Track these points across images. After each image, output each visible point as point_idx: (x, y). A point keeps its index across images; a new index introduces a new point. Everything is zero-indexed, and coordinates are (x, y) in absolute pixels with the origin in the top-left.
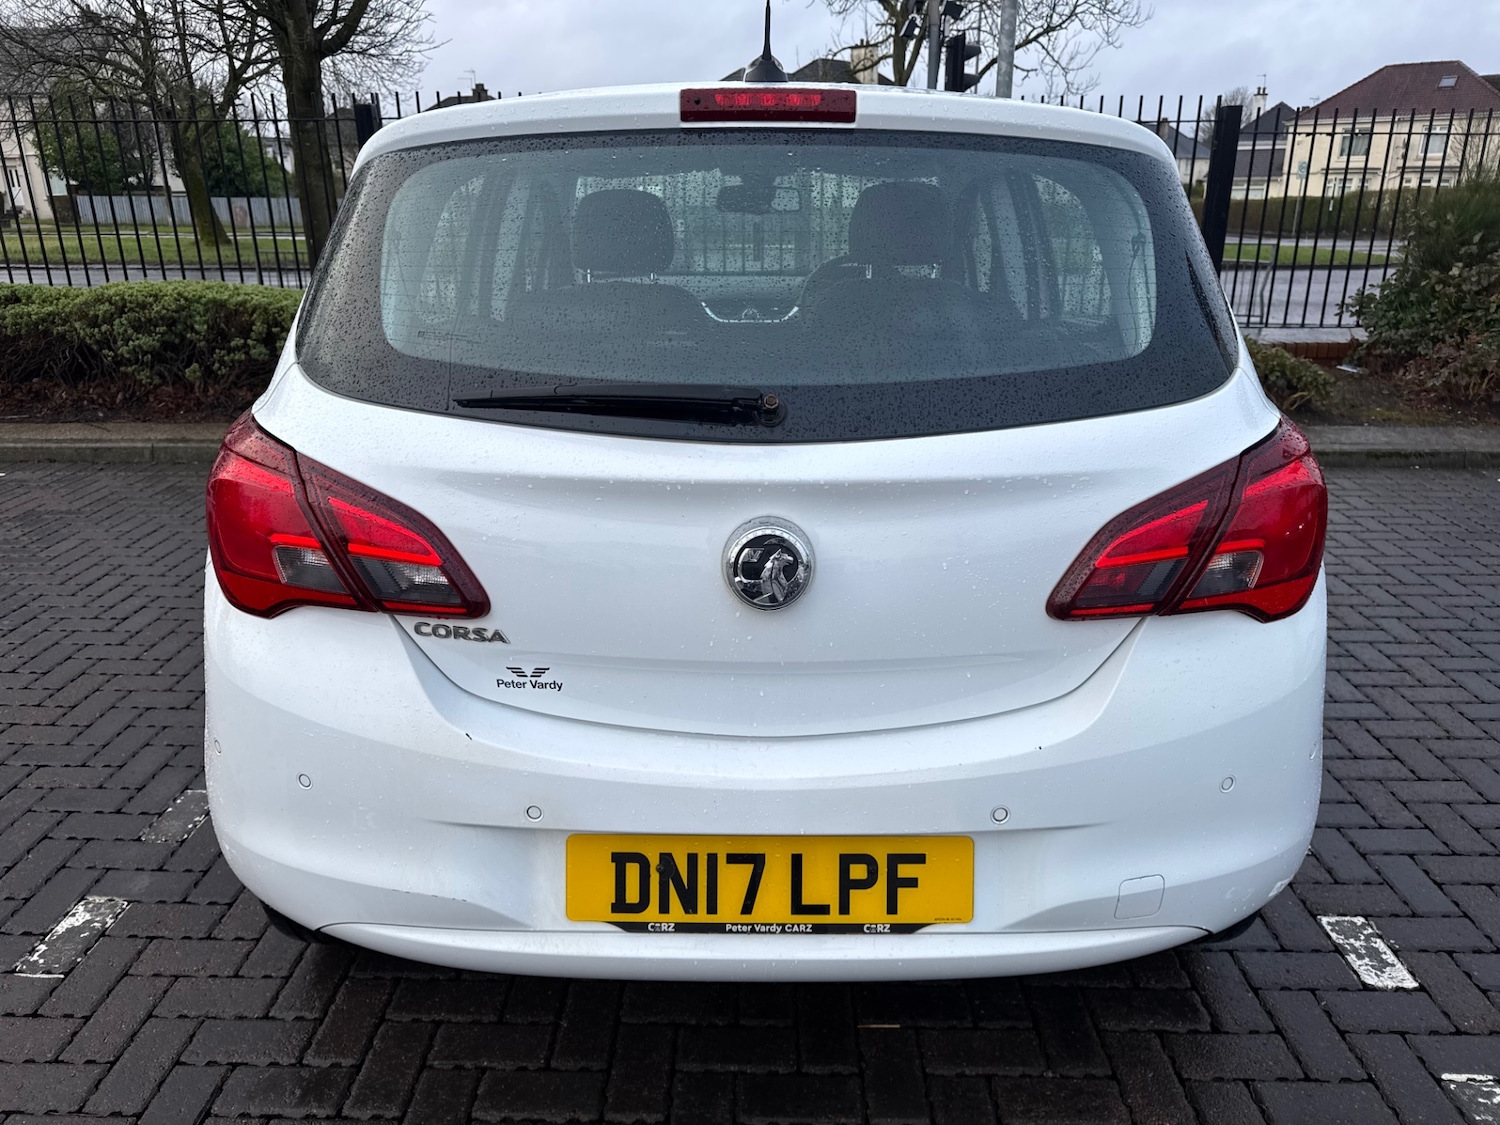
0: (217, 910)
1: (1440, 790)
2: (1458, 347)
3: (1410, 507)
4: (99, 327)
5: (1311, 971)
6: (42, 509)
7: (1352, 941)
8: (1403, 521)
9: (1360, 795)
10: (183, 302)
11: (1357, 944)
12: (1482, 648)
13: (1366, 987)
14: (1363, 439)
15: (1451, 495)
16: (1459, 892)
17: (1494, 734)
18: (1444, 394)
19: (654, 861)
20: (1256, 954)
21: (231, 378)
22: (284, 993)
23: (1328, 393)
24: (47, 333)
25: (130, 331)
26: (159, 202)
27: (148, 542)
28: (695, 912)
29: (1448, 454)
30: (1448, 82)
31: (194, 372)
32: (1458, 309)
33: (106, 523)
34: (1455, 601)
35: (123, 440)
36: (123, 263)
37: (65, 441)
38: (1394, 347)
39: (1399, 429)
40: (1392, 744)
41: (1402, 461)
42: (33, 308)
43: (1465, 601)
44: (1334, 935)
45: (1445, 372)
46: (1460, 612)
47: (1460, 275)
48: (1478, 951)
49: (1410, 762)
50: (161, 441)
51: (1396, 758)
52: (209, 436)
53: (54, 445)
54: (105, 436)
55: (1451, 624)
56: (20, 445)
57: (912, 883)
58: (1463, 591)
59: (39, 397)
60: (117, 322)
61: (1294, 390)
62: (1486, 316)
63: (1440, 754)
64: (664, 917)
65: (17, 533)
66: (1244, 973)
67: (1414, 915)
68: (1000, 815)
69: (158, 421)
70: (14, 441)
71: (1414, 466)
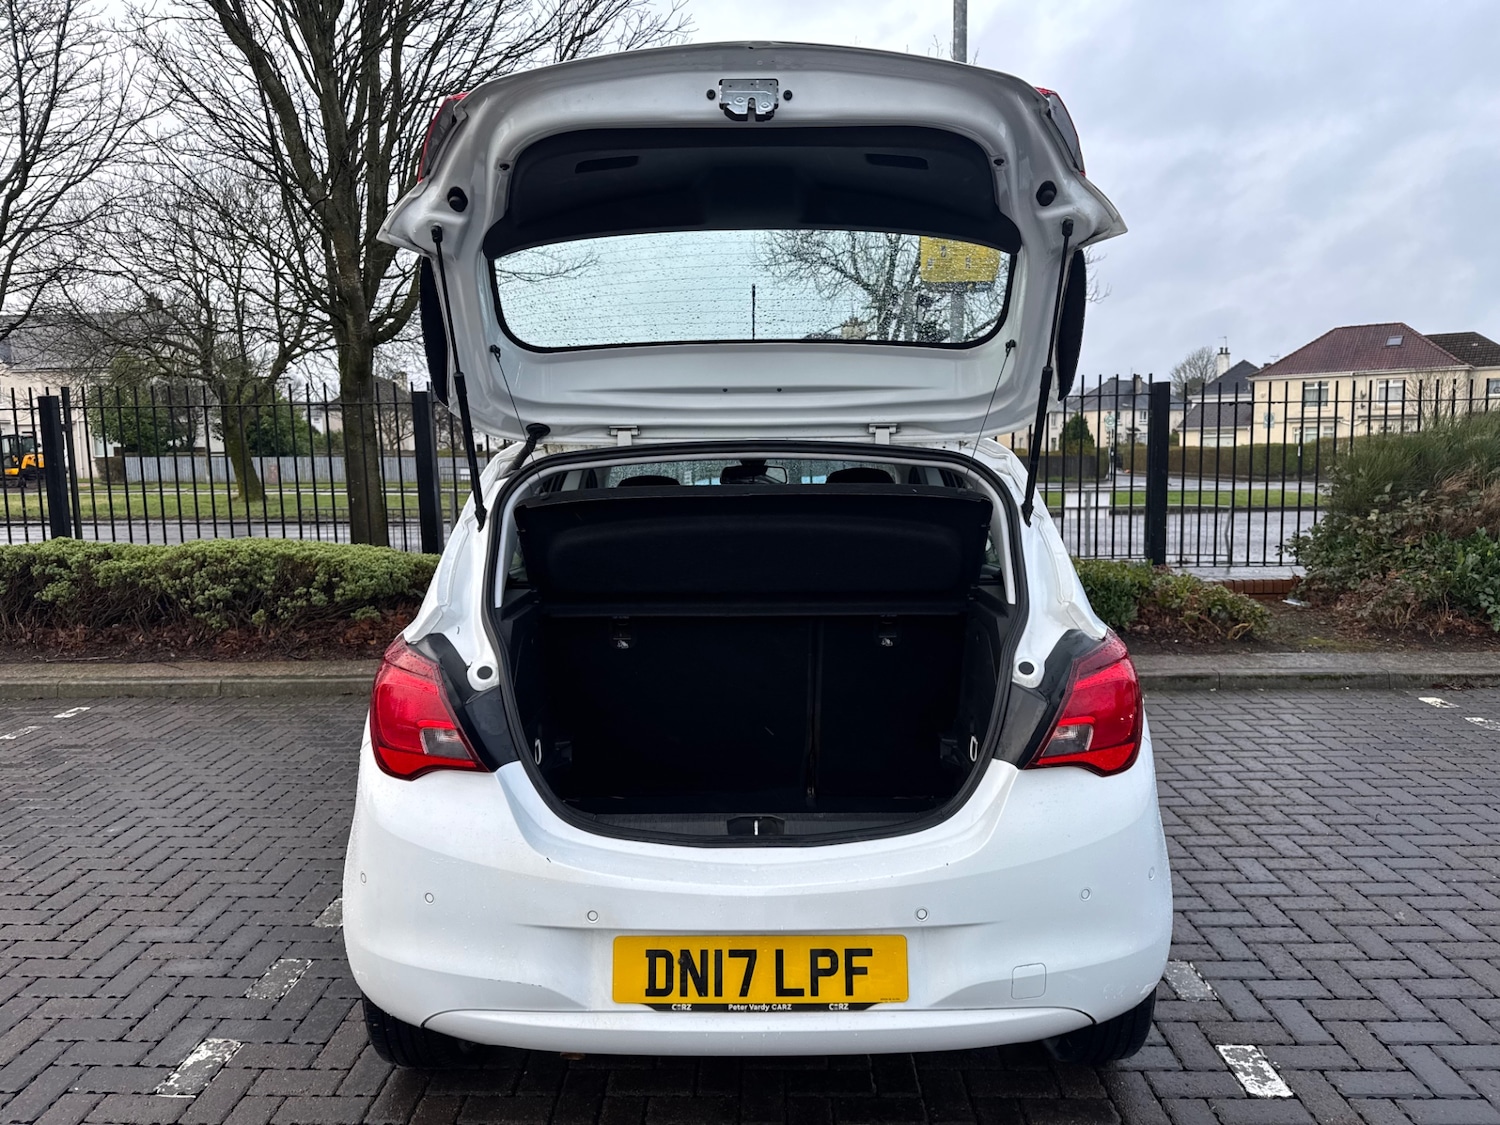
0: (314, 1048)
1: (1329, 950)
2: (1381, 582)
3: (1336, 722)
4: (180, 579)
5: (1204, 1083)
6: (126, 737)
7: (1242, 1063)
8: (1329, 734)
9: (1263, 954)
10: (256, 557)
11: (1246, 1065)
12: (1383, 838)
13: (1250, 1096)
14: (1298, 664)
15: (1375, 711)
16: (1335, 1027)
17: (1383, 906)
18: (1374, 623)
19: (676, 957)
20: (1162, 1073)
21: (292, 622)
22: (374, 1106)
23: (1266, 624)
24: (133, 584)
25: (207, 582)
26: (200, 462)
27: (224, 764)
28: (706, 995)
29: (1373, 676)
30: (1395, 341)
31: (260, 617)
32: (1379, 551)
33: (185, 748)
34: (1365, 800)
35: (194, 677)
36: (163, 518)
37: (144, 678)
38: (1329, 582)
39: (1331, 655)
40: (1294, 915)
41: (1334, 683)
42: (124, 563)
43: (1374, 800)
44: (1228, 1059)
45: (1371, 604)
46: (1369, 810)
47: (1377, 520)
48: (1346, 1070)
49: (1308, 929)
50: (228, 677)
51: (1297, 926)
52: (271, 673)
53: (133, 682)
54: (179, 673)
55: (1358, 819)
56: (104, 683)
57: (863, 971)
58: (1374, 792)
59: (119, 640)
60: (197, 574)
61: (1236, 621)
62: (1402, 554)
63: (1334, 922)
64: (684, 1000)
65: (108, 757)
66: (1151, 1087)
67: (1296, 1044)
68: (922, 914)
69: (224, 660)
70: (99, 679)
71: (1344, 687)
